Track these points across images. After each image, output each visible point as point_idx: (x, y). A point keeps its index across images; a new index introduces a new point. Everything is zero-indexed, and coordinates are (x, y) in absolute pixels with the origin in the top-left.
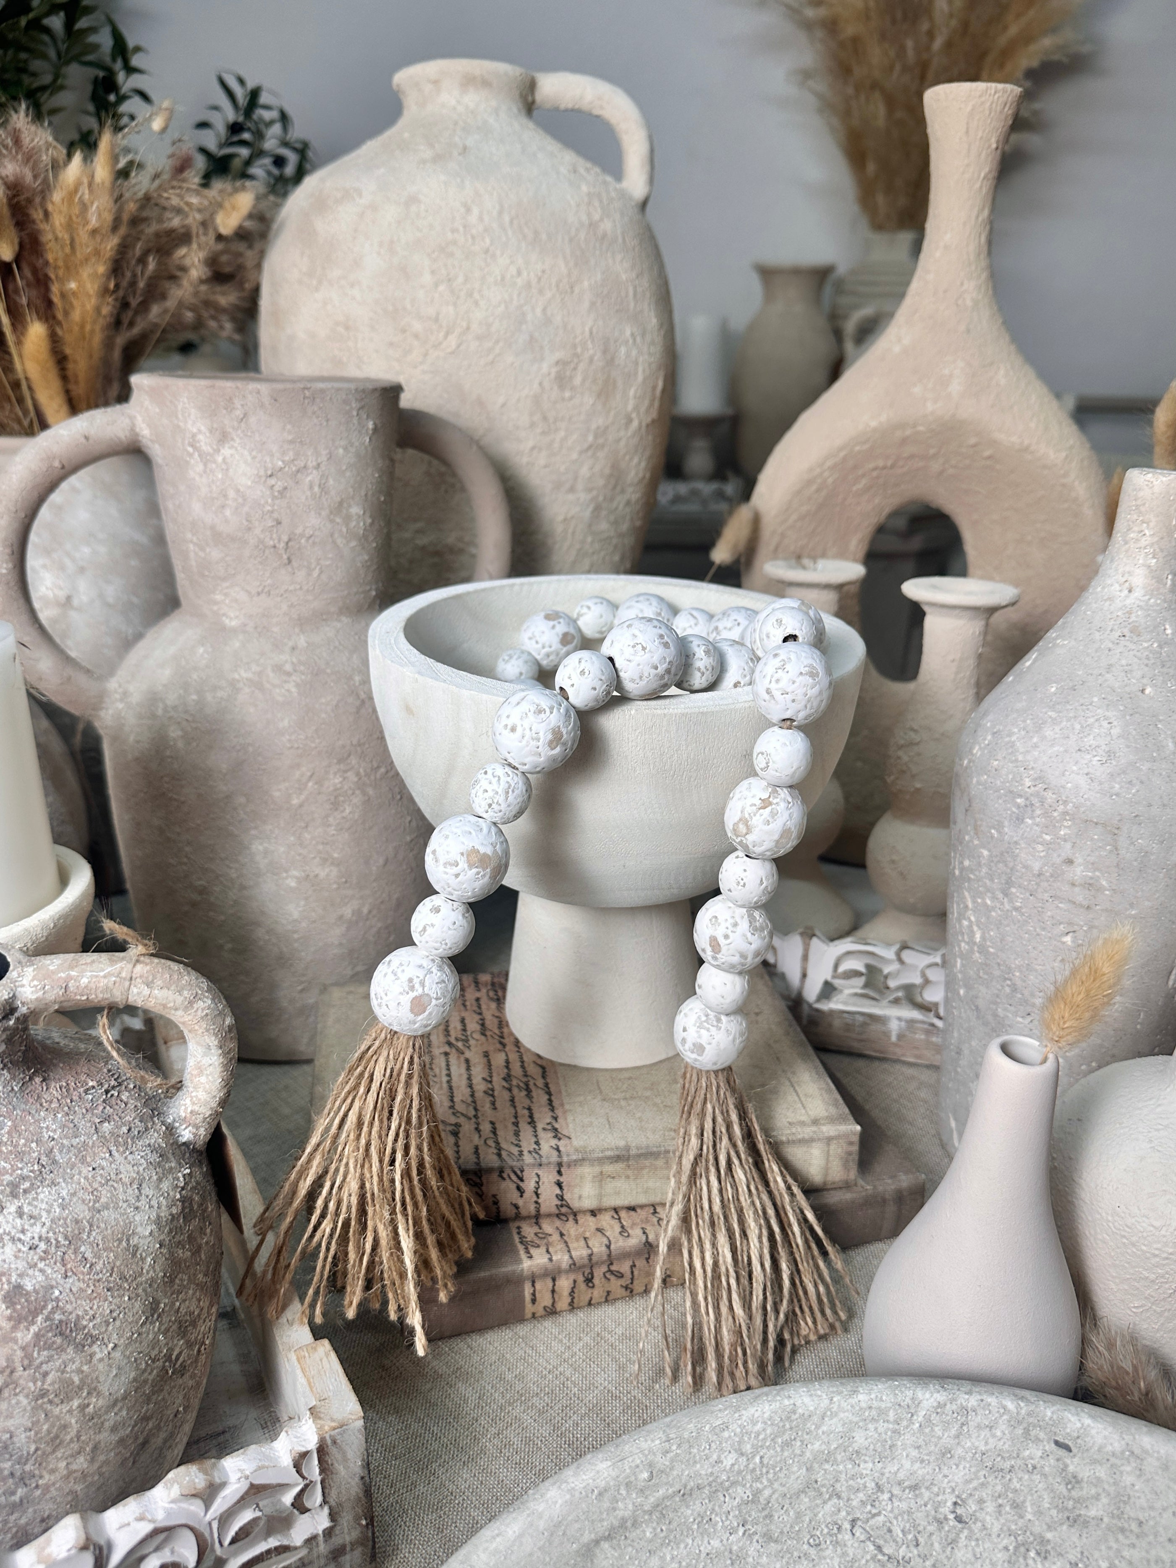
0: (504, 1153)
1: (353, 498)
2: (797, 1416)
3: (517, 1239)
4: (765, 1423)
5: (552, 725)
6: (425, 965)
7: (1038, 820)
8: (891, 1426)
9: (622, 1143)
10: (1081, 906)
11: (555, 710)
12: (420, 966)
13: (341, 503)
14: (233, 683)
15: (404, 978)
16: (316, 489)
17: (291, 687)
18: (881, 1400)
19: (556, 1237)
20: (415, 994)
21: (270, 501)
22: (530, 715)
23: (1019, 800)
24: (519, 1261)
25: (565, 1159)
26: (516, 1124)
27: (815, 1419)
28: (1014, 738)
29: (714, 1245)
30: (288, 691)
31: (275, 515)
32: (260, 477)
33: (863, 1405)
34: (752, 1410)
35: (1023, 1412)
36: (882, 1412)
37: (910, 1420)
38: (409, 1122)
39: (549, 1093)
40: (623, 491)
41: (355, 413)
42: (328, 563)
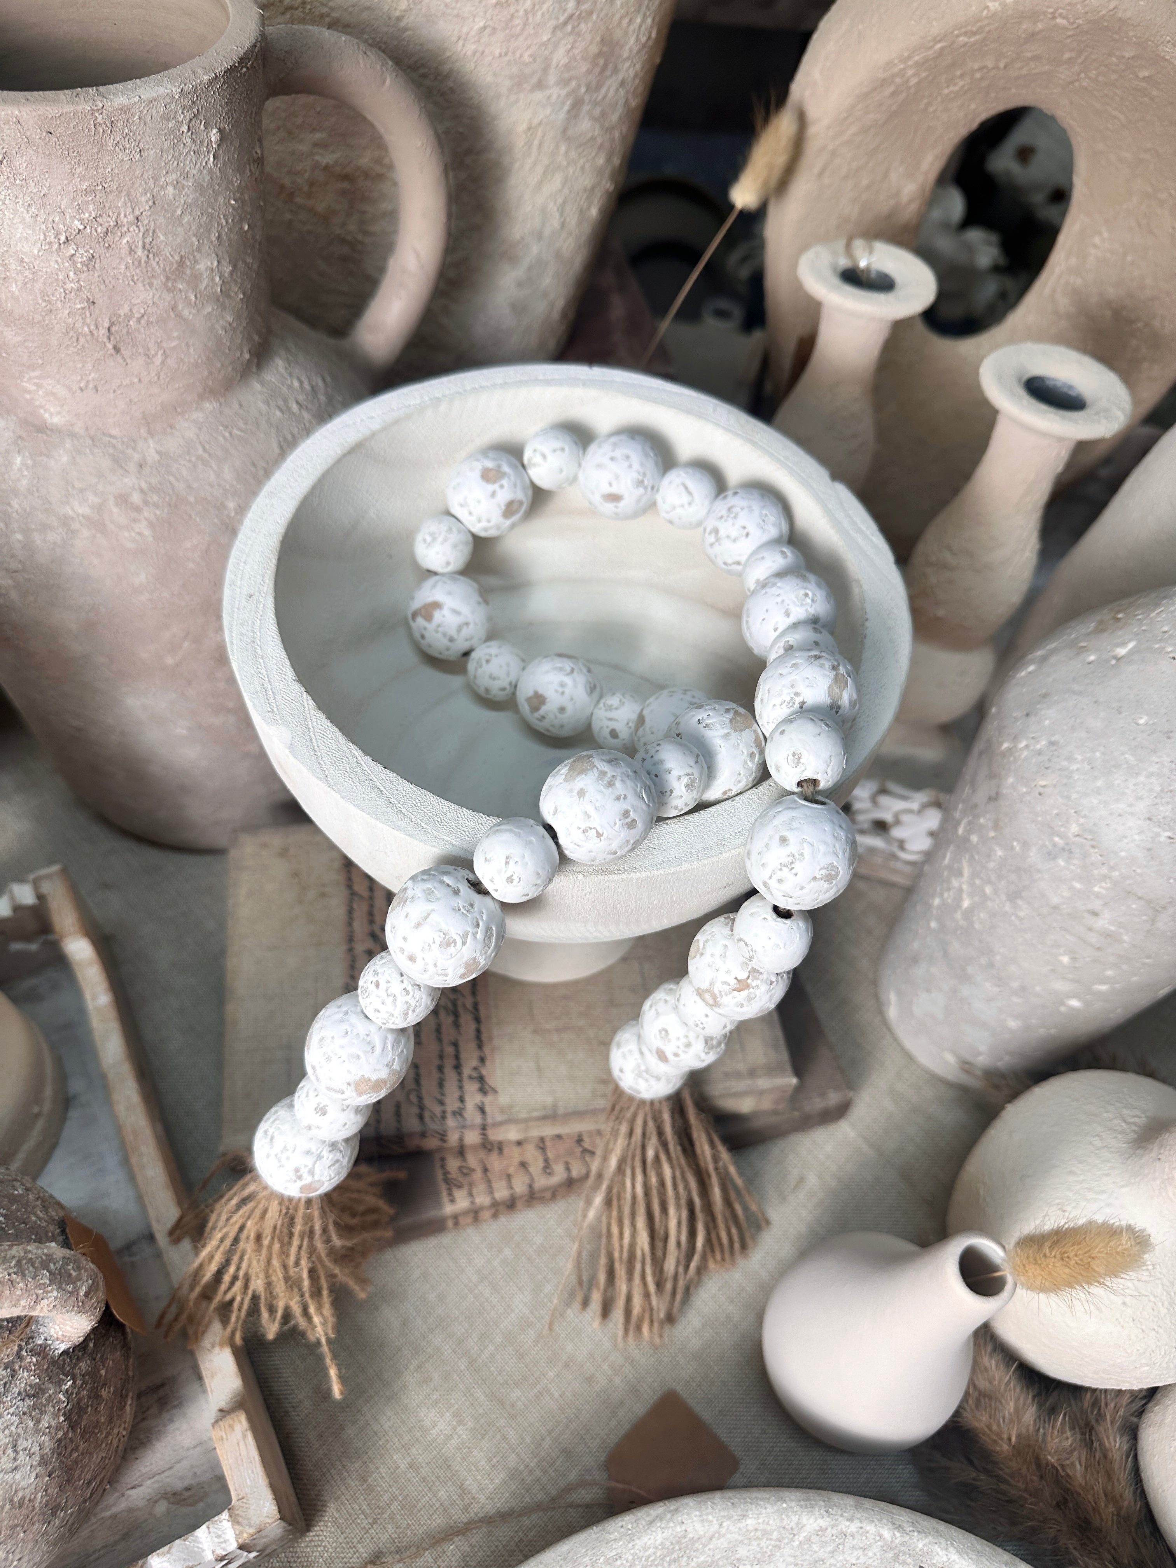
0: (427, 1114)
1: (199, 250)
2: (687, 1539)
3: (440, 1176)
4: (656, 1548)
6: (314, 1150)
8: (773, 1543)
12: (308, 1152)
13: (181, 263)
15: (290, 1162)
16: (140, 252)
19: (478, 1175)
20: (303, 1182)
21: (71, 274)
23: (1056, 839)
24: (443, 1206)
25: (489, 1121)
26: (440, 1068)
27: (704, 1540)
31: (85, 294)
32: (50, 243)
33: (750, 1528)
34: (645, 1539)
36: (765, 1533)
37: (792, 1540)
39: (478, 1020)
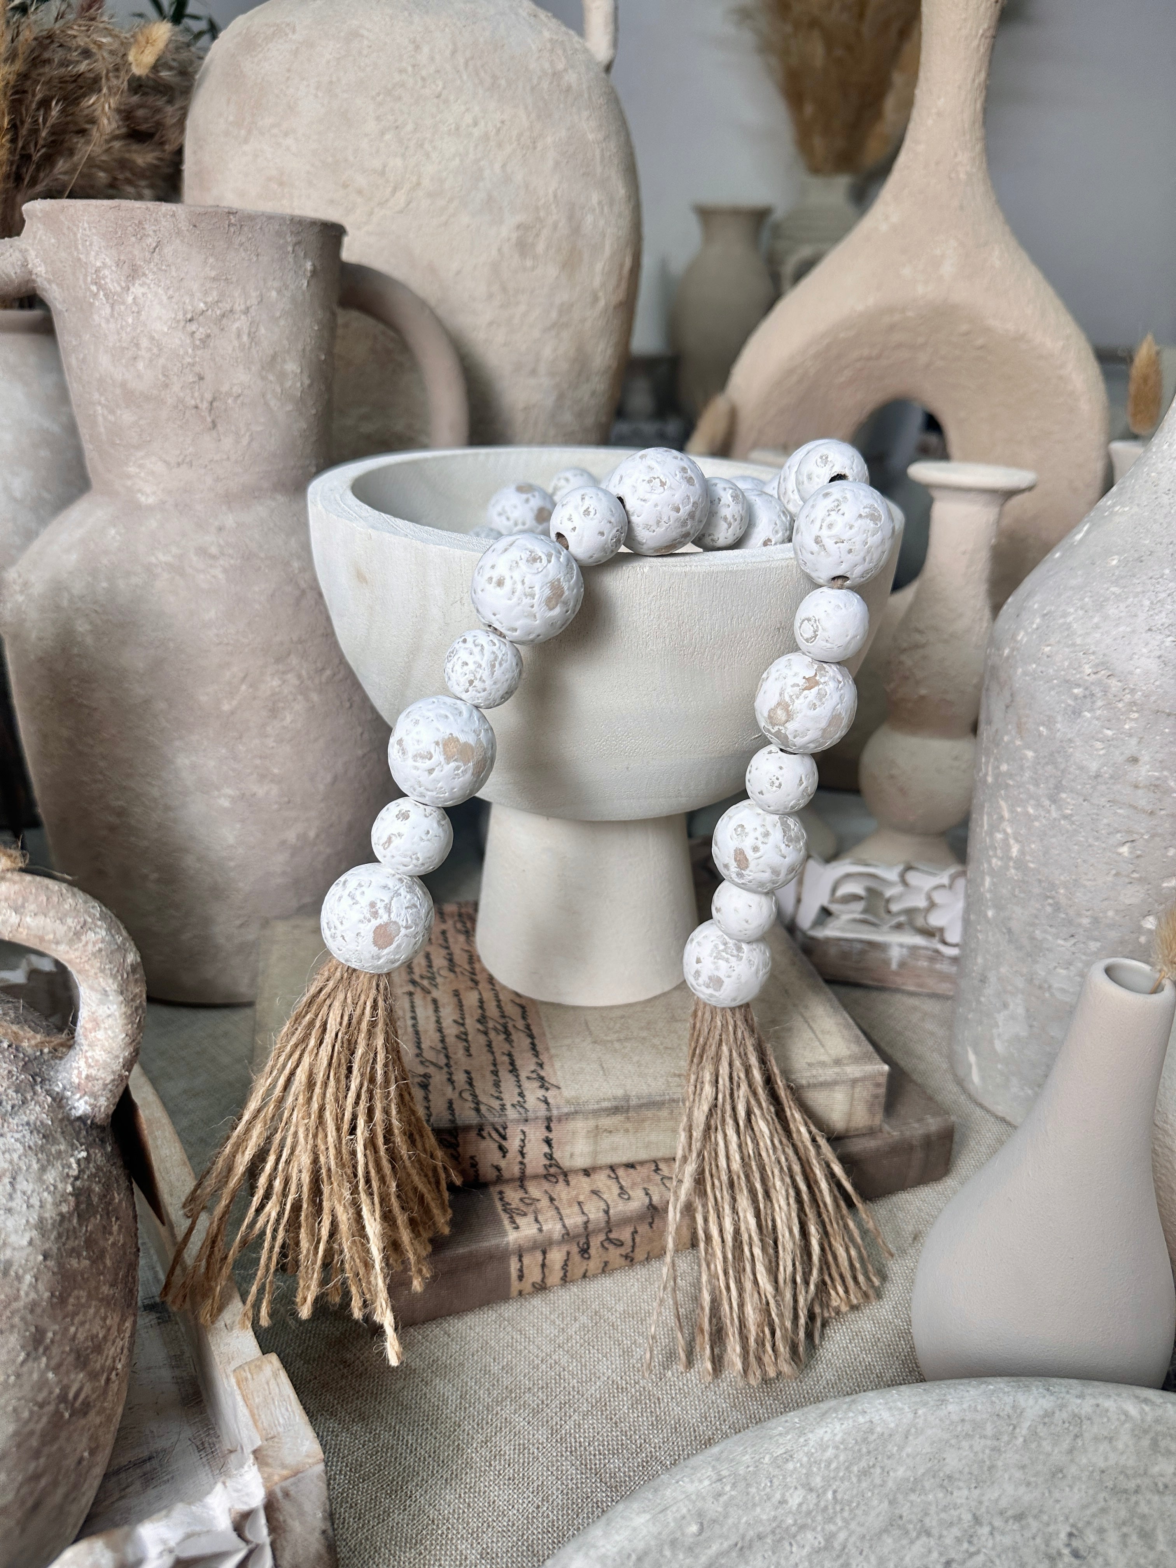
0: (483, 1108)
1: (288, 352)
2: (875, 1436)
3: (499, 1206)
4: (837, 1448)
5: (550, 578)
6: (391, 885)
7: (1099, 712)
8: (989, 1442)
9: (620, 1092)
10: (1144, 811)
11: (553, 559)
12: (385, 887)
13: (274, 357)
14: (149, 569)
15: (364, 901)
16: (245, 338)
17: (218, 572)
18: (976, 1410)
19: (545, 1202)
20: (378, 922)
21: (190, 351)
22: (523, 565)
23: (1076, 691)
24: (504, 1233)
25: (555, 1112)
26: (495, 1073)
27: (898, 1438)
28: (1070, 619)
29: (734, 1210)
30: (214, 577)
31: (197, 369)
32: (178, 321)
33: (955, 1418)
34: (820, 1432)
35: (1149, 1418)
36: (977, 1426)
37: (1013, 1436)
38: (372, 1080)
39: (531, 1036)
40: (588, 380)
41: (290, 249)
42: (259, 428)
